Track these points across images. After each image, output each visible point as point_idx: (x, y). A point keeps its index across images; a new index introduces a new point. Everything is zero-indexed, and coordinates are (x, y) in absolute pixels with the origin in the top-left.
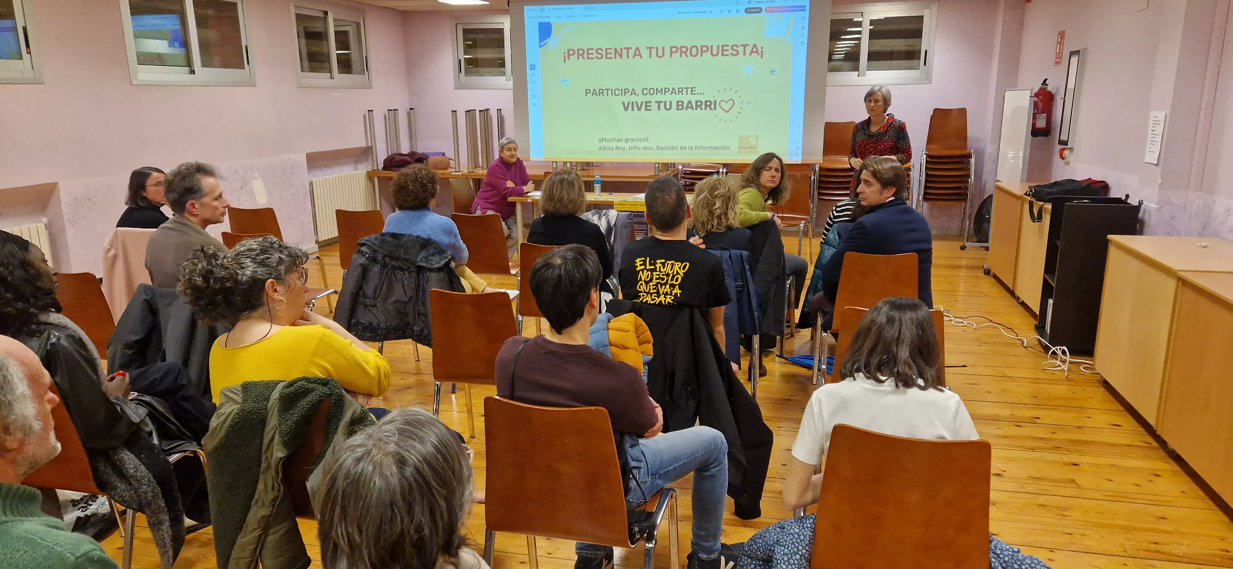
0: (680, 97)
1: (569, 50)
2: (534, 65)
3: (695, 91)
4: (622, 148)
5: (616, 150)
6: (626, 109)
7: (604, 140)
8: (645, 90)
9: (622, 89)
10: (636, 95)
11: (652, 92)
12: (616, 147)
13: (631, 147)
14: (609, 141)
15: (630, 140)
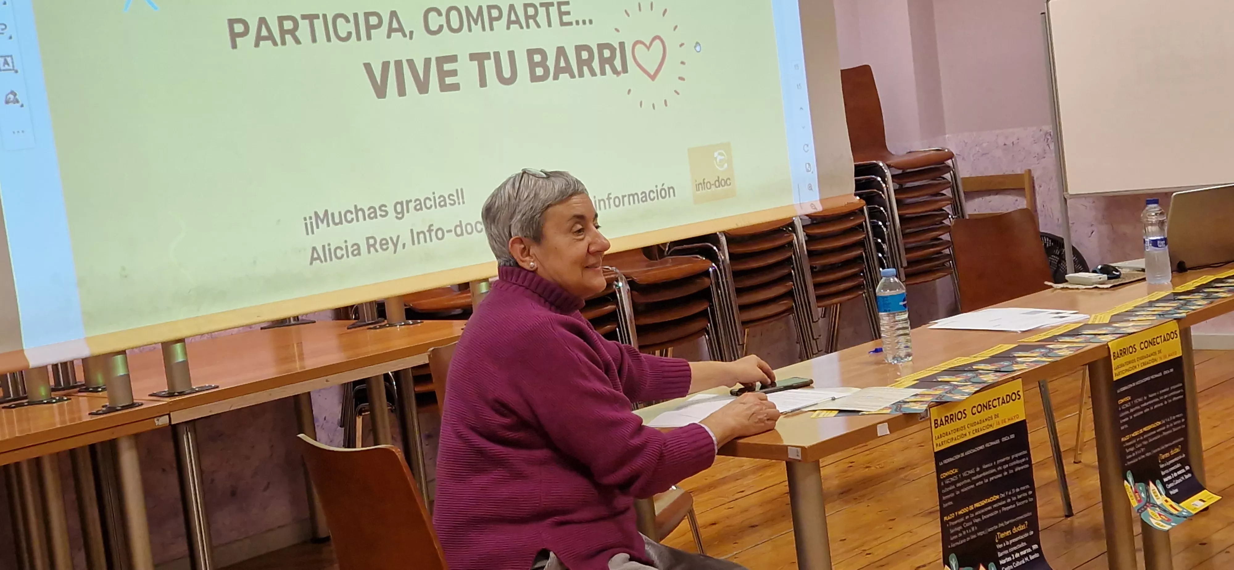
0: (533, 37)
3: (568, 13)
4: (387, 243)
5: (369, 252)
6: (381, 92)
7: (325, 218)
8: (432, 15)
9: (356, 15)
10: (405, 35)
11: (455, 24)
12: (368, 239)
13: (418, 234)
14: (341, 222)
15: (412, 205)
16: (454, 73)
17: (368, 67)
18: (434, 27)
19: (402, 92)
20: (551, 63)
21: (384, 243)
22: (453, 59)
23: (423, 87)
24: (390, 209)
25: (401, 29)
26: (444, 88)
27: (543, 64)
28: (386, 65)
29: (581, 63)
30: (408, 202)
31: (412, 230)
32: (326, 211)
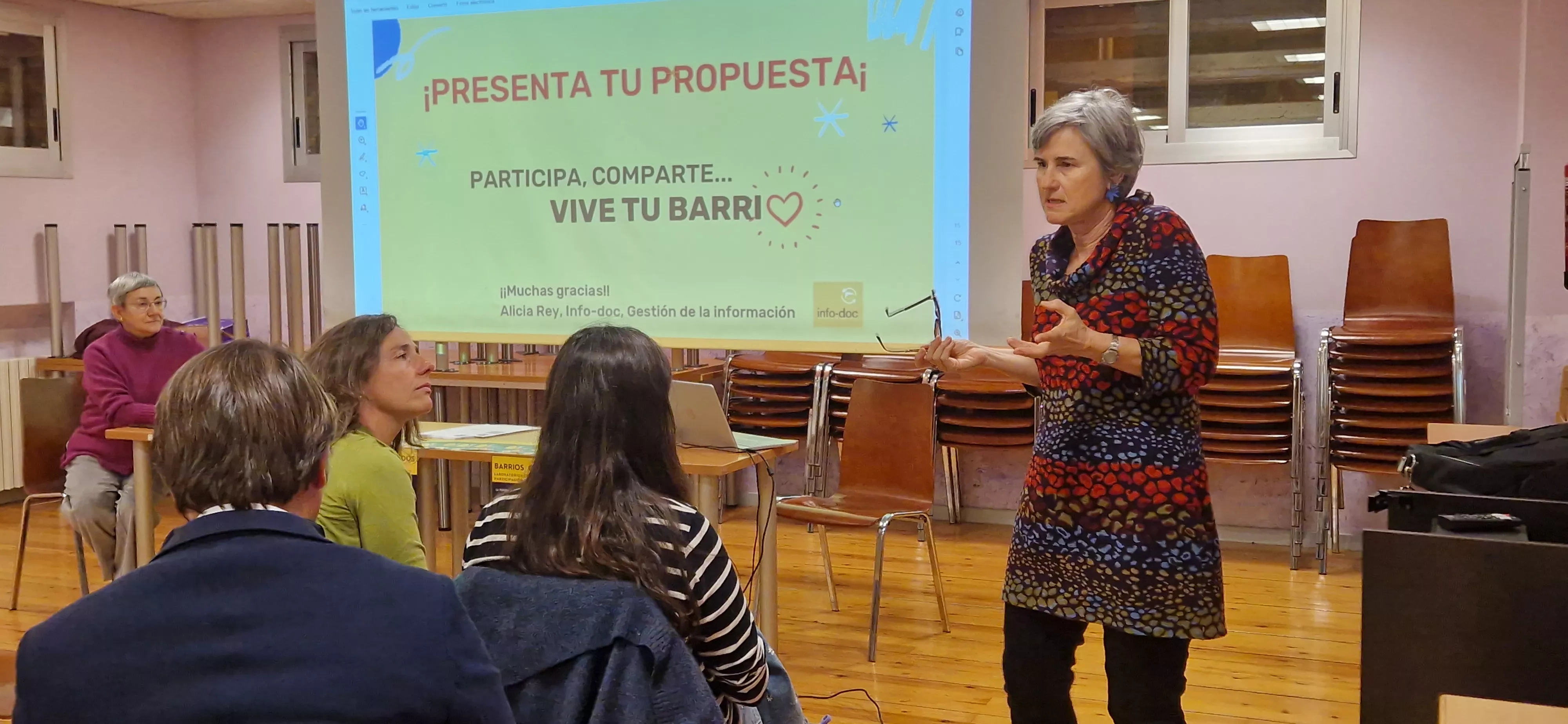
0: (678, 189)
1: (435, 82)
2: (364, 118)
3: (710, 173)
4: (551, 311)
5: (538, 314)
6: (559, 218)
7: (513, 290)
8: (598, 172)
9: (549, 171)
10: (580, 184)
11: (613, 177)
12: (538, 307)
13: (571, 310)
14: (523, 294)
15: (568, 291)
16: (611, 210)
17: (553, 203)
18: (599, 180)
19: (574, 219)
20: (689, 208)
21: (549, 311)
22: (611, 201)
23: (588, 218)
24: (554, 291)
25: (578, 180)
26: (603, 219)
27: (682, 208)
28: (565, 203)
29: (716, 209)
30: (566, 289)
31: (567, 307)
32: (514, 287)
